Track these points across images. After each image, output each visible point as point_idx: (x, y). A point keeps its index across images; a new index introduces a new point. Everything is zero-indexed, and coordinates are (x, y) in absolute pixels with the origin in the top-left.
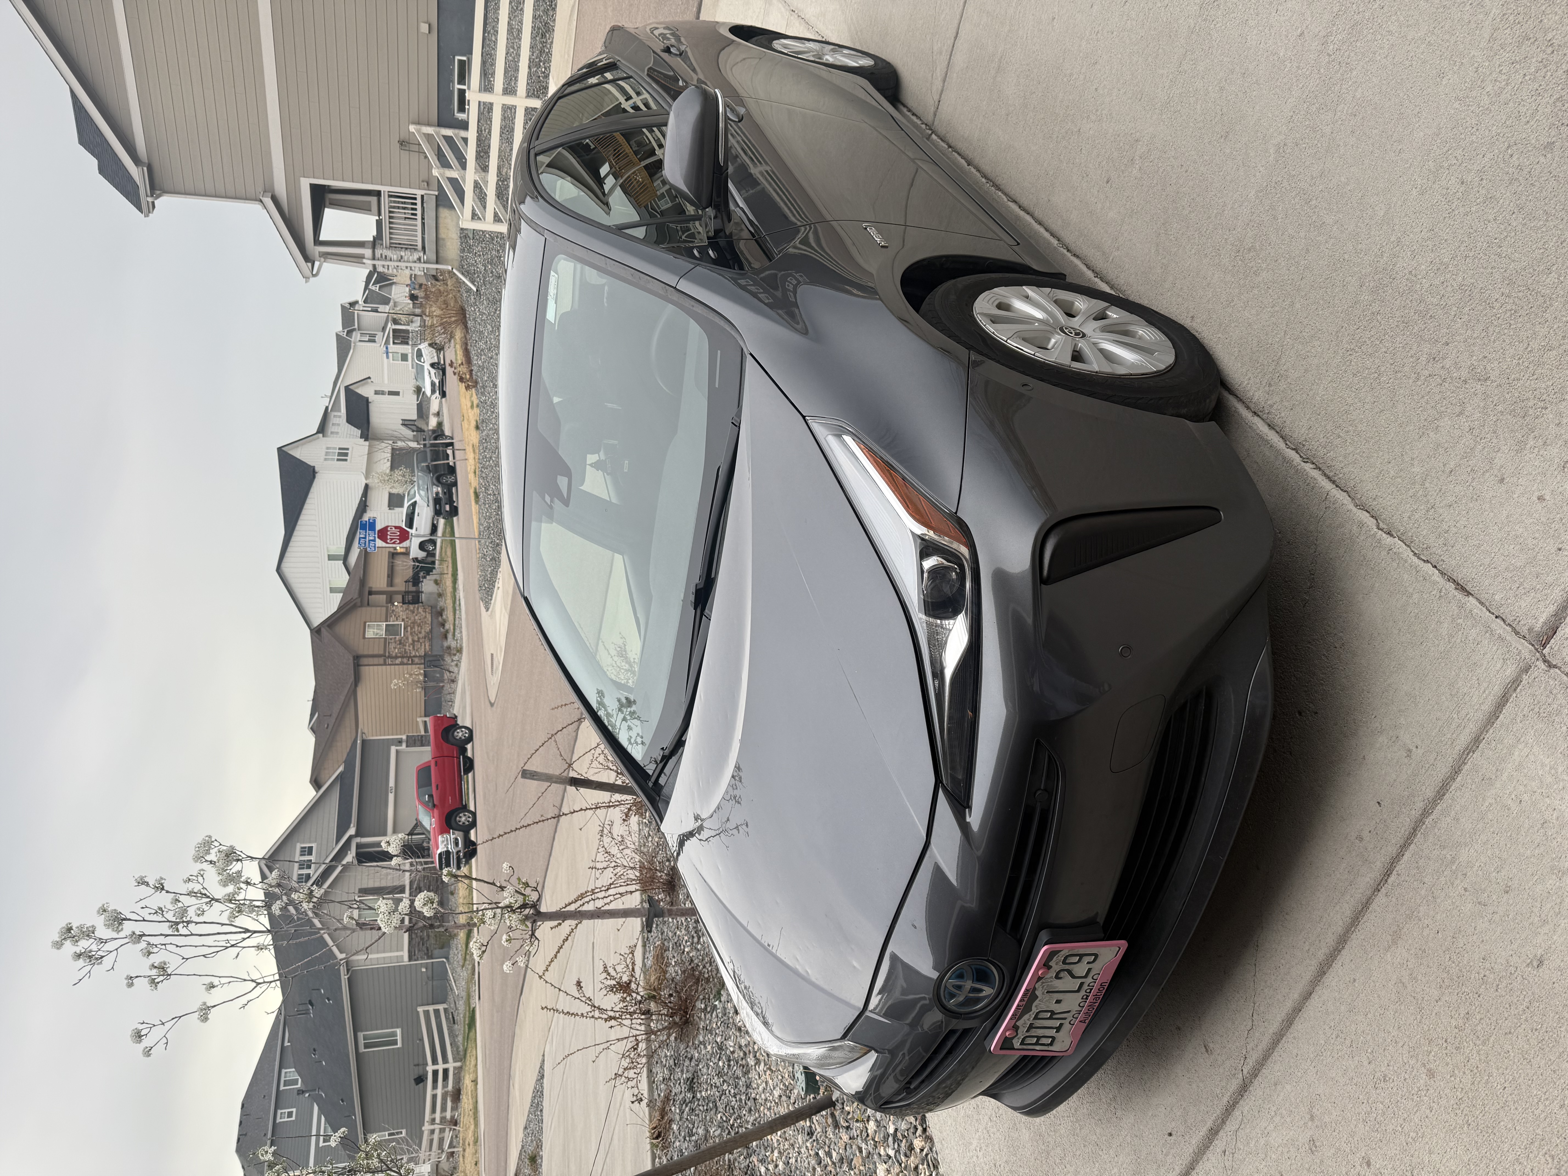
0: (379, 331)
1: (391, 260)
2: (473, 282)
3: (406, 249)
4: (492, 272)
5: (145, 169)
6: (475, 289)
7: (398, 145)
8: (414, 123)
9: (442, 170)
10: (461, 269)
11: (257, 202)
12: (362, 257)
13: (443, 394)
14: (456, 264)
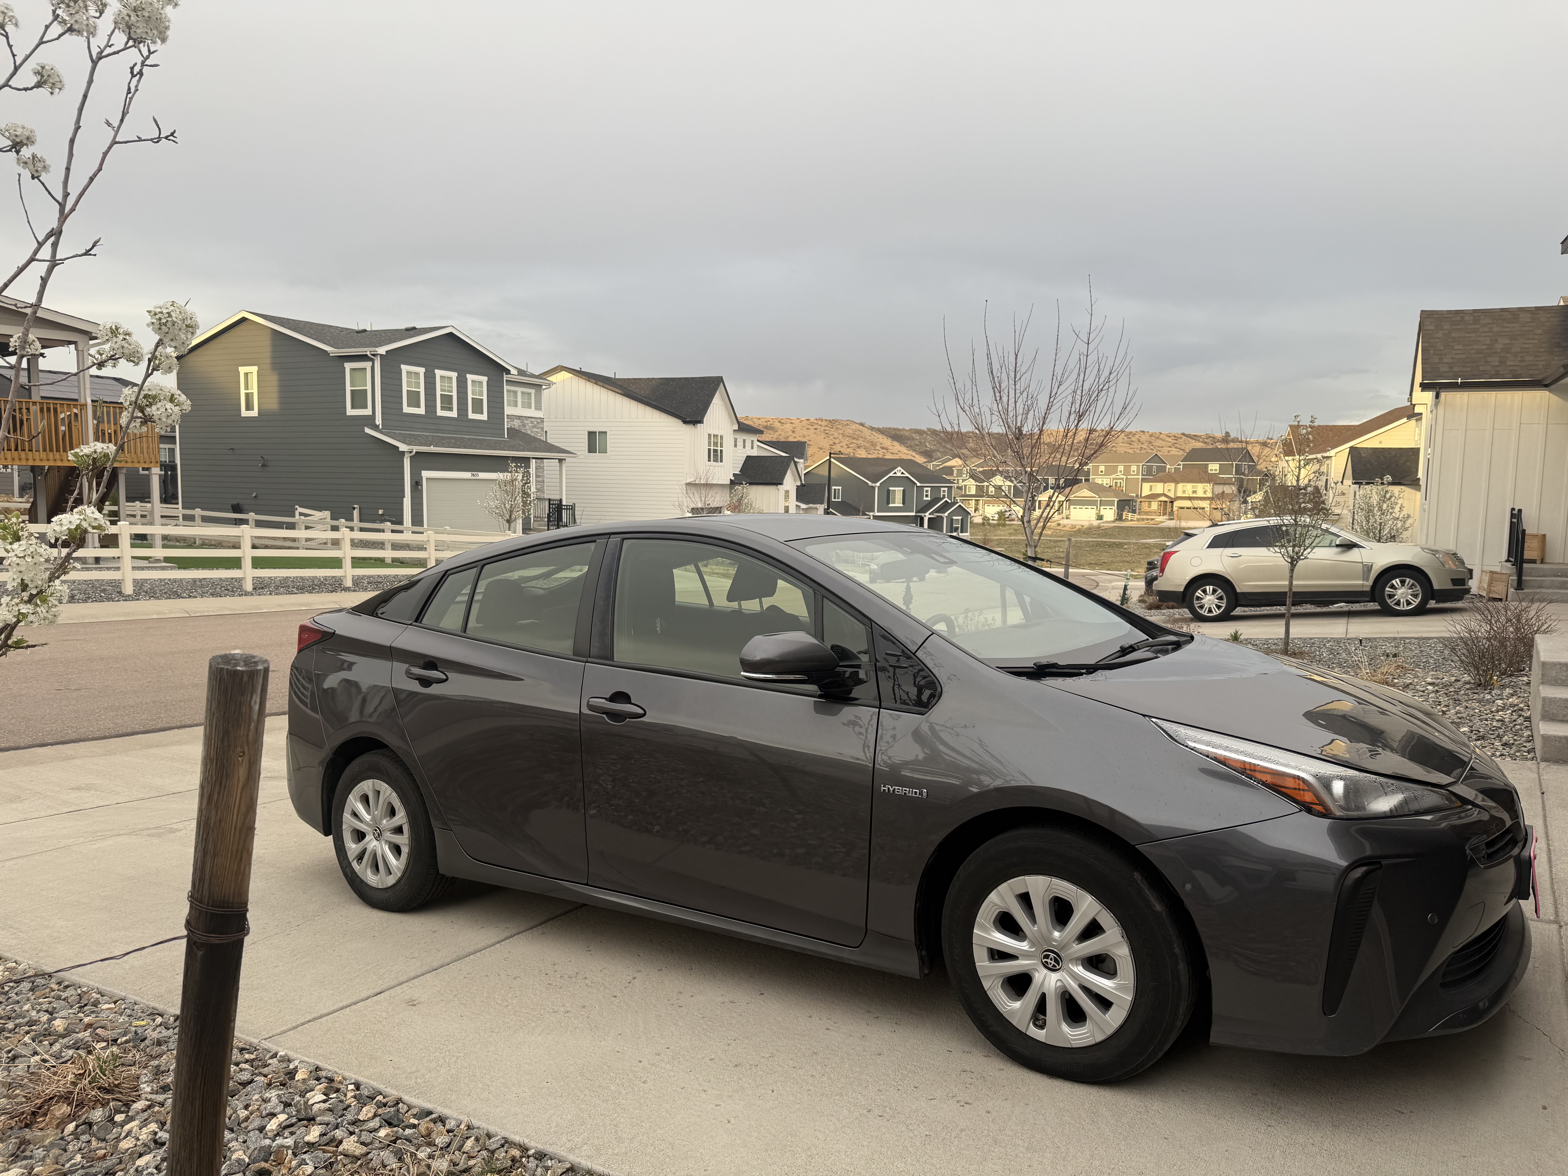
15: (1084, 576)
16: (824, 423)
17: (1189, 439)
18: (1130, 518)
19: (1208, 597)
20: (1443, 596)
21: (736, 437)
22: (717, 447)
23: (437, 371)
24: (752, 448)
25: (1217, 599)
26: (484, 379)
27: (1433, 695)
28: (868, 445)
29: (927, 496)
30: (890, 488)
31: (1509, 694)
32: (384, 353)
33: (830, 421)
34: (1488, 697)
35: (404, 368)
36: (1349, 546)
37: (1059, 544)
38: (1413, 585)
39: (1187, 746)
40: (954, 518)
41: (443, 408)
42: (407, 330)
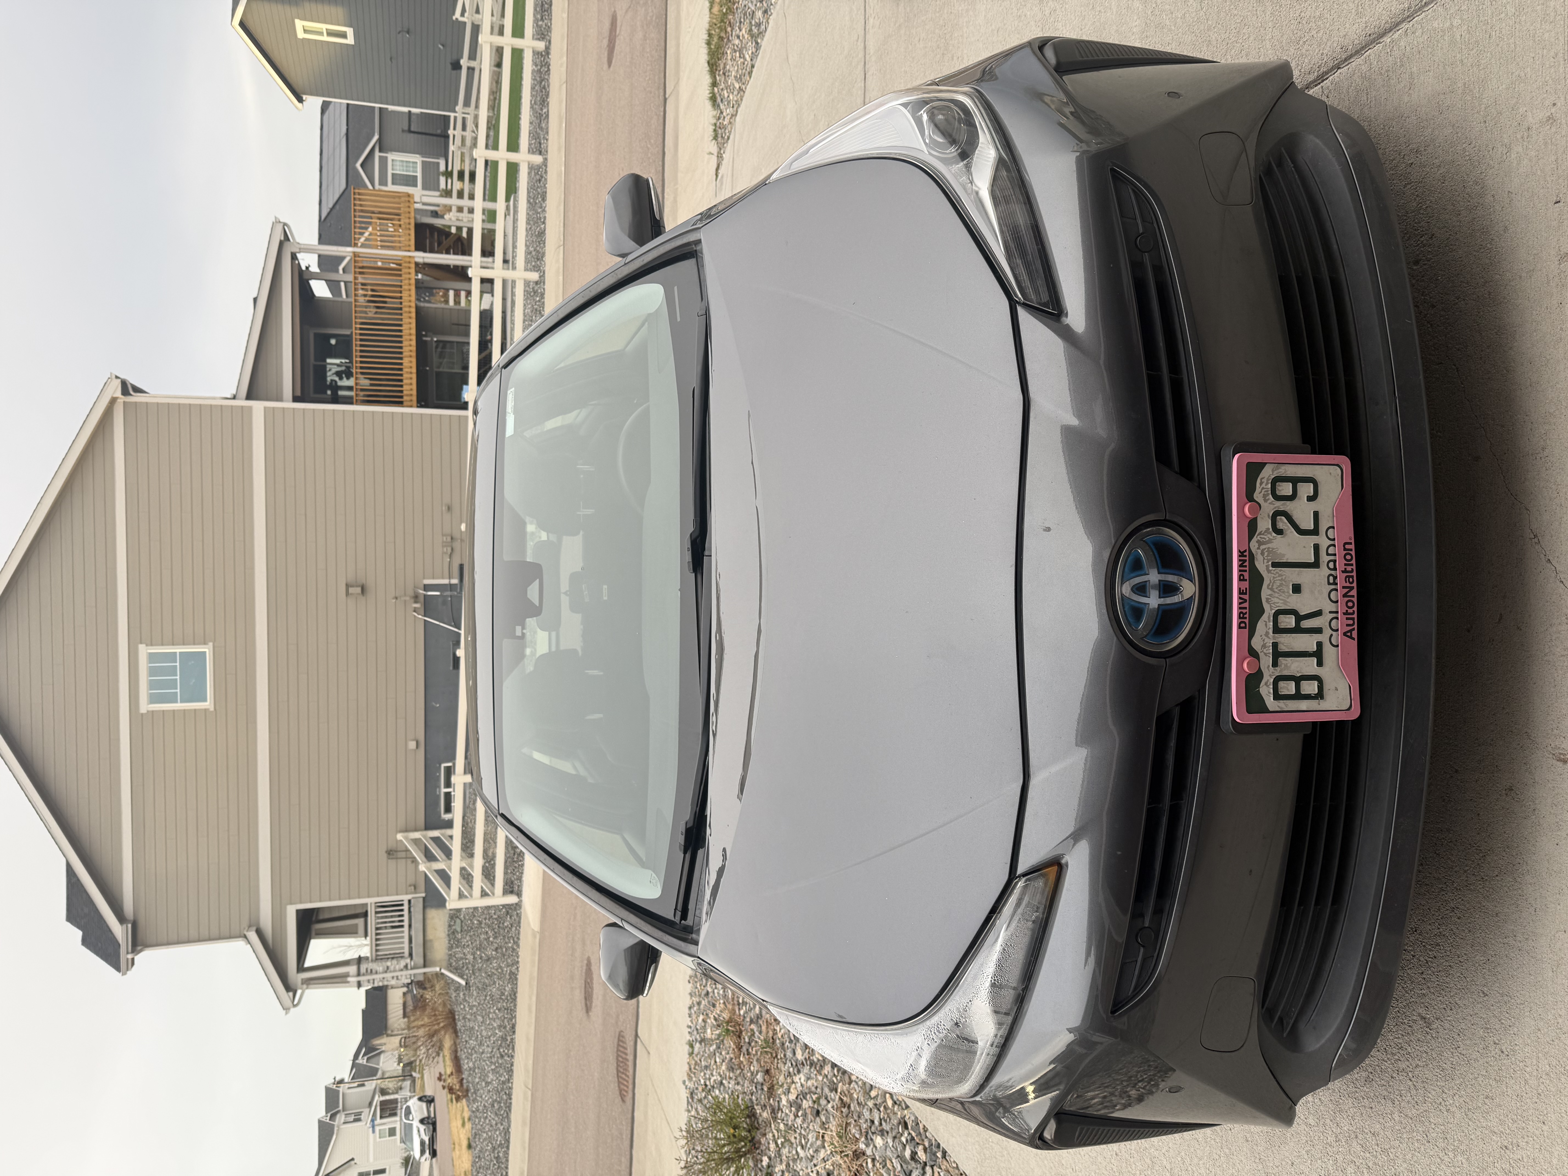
0: (364, 1108)
1: (376, 973)
2: (461, 977)
3: (393, 958)
4: (481, 958)
5: (130, 926)
6: (463, 983)
7: (385, 855)
8: (401, 831)
9: (428, 864)
10: (450, 967)
11: (240, 939)
12: (347, 975)
13: (434, 1154)
14: (445, 963)
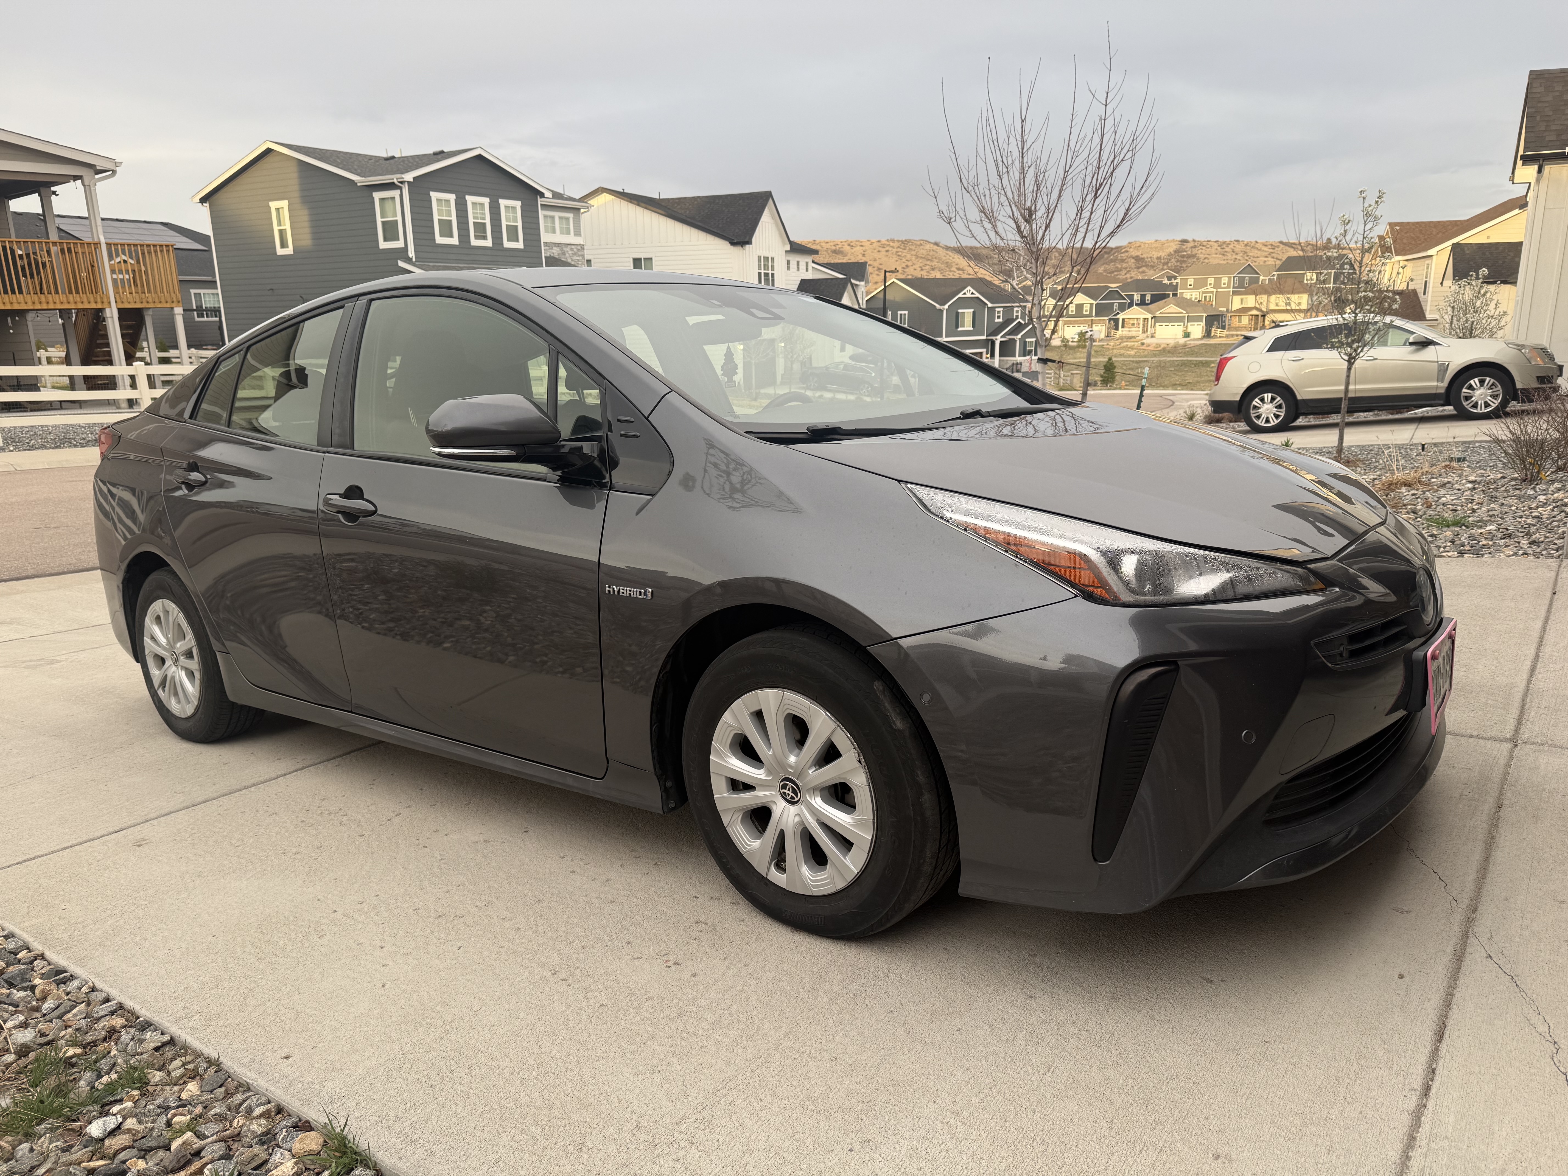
15: (1161, 397)
16: (896, 244)
17: (1287, 248)
18: (1218, 335)
19: (1266, 406)
20: (1527, 396)
21: (789, 258)
22: (768, 270)
23: (467, 197)
24: (807, 270)
25: (1276, 407)
26: (518, 204)
27: (1468, 493)
28: (943, 266)
29: (999, 317)
30: (960, 311)
31: (1556, 488)
32: (412, 180)
33: (902, 242)
34: (1531, 492)
35: (434, 195)
36: (1424, 344)
37: (1142, 364)
38: (1493, 385)
39: (942, 518)
40: (1028, 340)
41: (477, 237)
42: (435, 154)
